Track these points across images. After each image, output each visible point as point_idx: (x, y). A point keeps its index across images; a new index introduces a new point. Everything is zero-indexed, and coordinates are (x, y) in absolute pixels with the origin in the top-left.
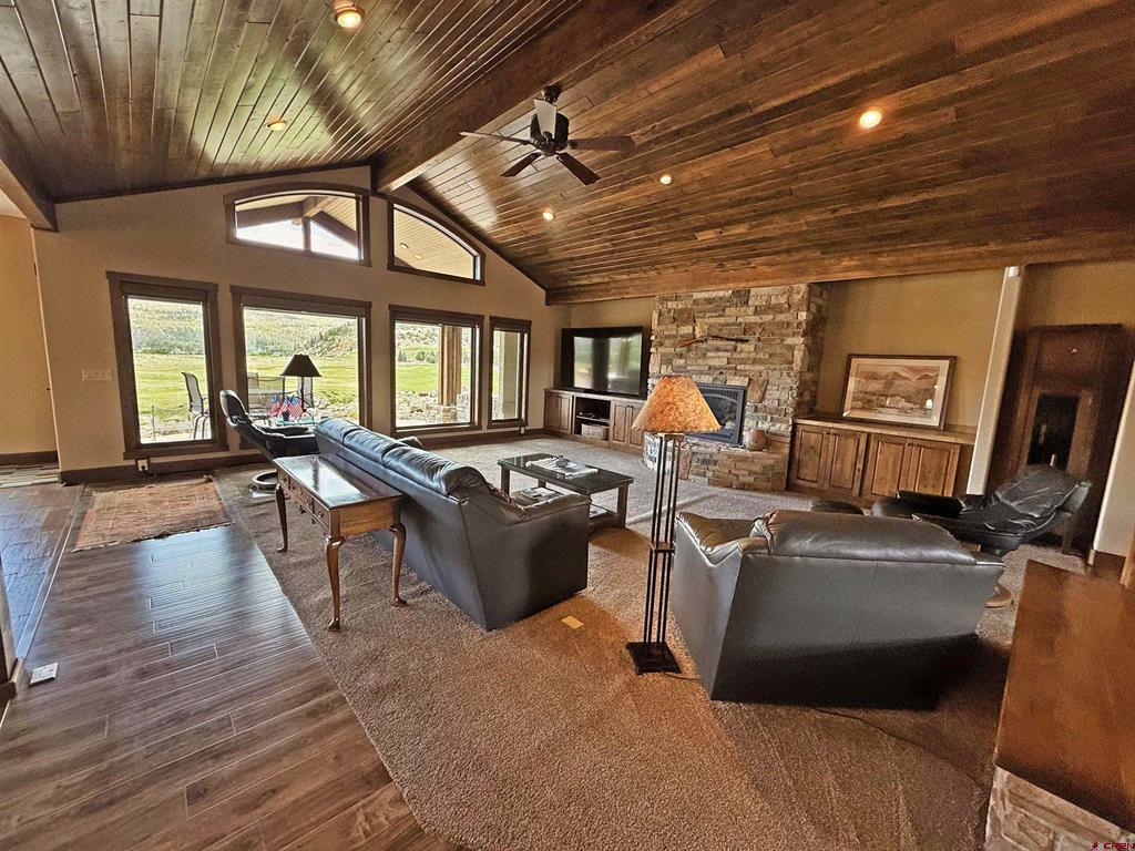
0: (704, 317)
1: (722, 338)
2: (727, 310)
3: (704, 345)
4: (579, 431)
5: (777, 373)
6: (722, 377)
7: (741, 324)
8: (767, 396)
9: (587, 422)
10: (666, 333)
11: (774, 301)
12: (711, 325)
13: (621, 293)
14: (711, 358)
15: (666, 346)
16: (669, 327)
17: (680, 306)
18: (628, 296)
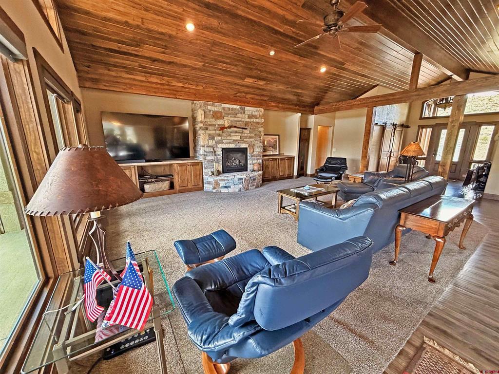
0: (228, 117)
1: (238, 128)
2: (238, 115)
3: (229, 130)
4: (143, 189)
5: (257, 142)
6: (239, 144)
7: (243, 121)
8: (255, 150)
9: (147, 183)
10: (209, 123)
11: (254, 113)
12: (232, 121)
13: (175, 95)
14: (233, 136)
15: (210, 130)
16: (211, 120)
17: (216, 110)
18: (181, 98)
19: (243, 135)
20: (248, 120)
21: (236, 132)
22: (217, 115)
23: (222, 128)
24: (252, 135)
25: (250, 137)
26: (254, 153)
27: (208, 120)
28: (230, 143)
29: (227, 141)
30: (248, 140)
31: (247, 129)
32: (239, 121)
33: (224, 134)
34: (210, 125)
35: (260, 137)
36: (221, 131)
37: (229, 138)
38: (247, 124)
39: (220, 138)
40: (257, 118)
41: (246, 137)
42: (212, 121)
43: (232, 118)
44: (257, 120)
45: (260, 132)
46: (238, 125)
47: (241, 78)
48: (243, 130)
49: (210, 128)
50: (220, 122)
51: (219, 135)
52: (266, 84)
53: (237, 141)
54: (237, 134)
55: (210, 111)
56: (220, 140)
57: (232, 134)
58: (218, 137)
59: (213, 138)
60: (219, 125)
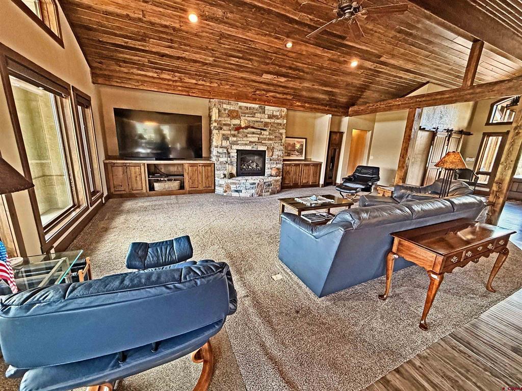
0: (245, 116)
1: (255, 128)
2: (257, 115)
3: (246, 131)
4: (152, 188)
5: (277, 144)
6: (256, 147)
7: (262, 122)
8: (274, 154)
11: (275, 114)
12: (249, 121)
13: (188, 92)
14: (250, 137)
15: (224, 130)
16: (226, 119)
17: (232, 108)
18: (194, 95)
19: (261, 136)
20: (268, 120)
21: (253, 133)
22: (233, 115)
23: (238, 128)
24: (271, 137)
25: (270, 139)
26: (273, 157)
27: (223, 119)
28: (246, 144)
29: (243, 142)
30: (266, 142)
31: (266, 130)
32: (257, 122)
33: (240, 135)
34: (225, 125)
35: (282, 140)
36: (236, 132)
37: (245, 139)
38: (266, 124)
39: (235, 139)
40: (278, 119)
41: (265, 139)
42: (228, 120)
43: (249, 119)
44: (278, 121)
45: (281, 134)
46: (256, 125)
47: (257, 74)
48: (262, 131)
49: (225, 128)
50: (236, 122)
51: (234, 136)
52: (288, 81)
53: (254, 142)
54: (254, 135)
55: (225, 110)
56: (235, 141)
57: (248, 135)
58: (233, 138)
59: (227, 139)
60: (234, 125)
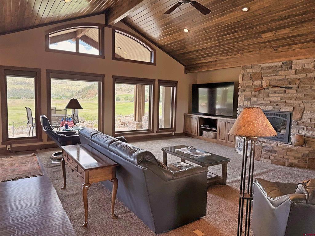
0: (267, 76)
1: (277, 87)
2: (280, 73)
3: (268, 91)
4: (201, 134)
5: (309, 105)
6: (278, 107)
7: (288, 79)
8: (304, 117)
9: (205, 130)
10: (247, 85)
11: (306, 67)
12: (271, 80)
13: (222, 66)
14: (272, 97)
15: (247, 92)
16: (248, 81)
17: (254, 71)
18: (227, 67)
19: (285, 95)
20: (297, 76)
21: (275, 93)
22: (255, 77)
23: (259, 89)
24: (300, 95)
25: (297, 99)
26: (303, 120)
27: (245, 82)
28: (266, 105)
29: (263, 102)
30: (292, 102)
31: (292, 88)
32: (281, 80)
33: (261, 95)
34: (247, 87)
36: (257, 93)
37: (266, 99)
38: (293, 81)
41: (290, 99)
42: (250, 83)
46: (278, 84)
48: (287, 90)
49: (247, 89)
50: (258, 83)
51: (255, 96)
54: (277, 95)
55: (248, 74)
56: (255, 102)
57: (270, 95)
58: (254, 99)
59: (249, 99)
60: (255, 86)
